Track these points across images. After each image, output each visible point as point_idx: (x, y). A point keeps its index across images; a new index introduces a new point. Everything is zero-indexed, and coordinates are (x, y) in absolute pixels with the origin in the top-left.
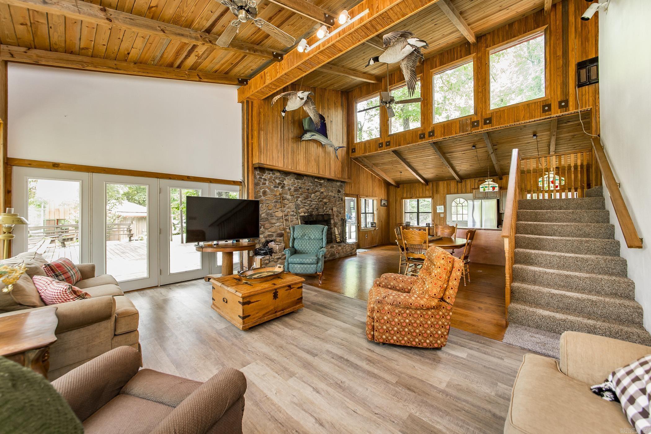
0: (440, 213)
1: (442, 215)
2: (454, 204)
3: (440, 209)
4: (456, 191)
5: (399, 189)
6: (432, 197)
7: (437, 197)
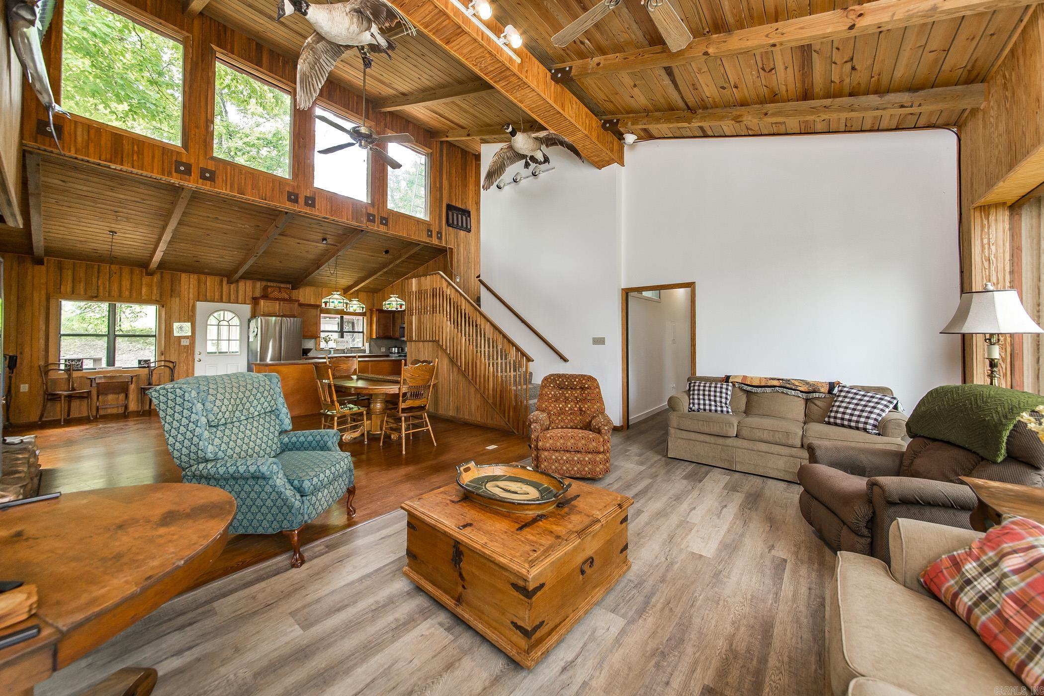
0: (180, 338)
1: (185, 342)
2: (212, 320)
3: (182, 329)
4: (217, 296)
5: (43, 268)
6: (161, 302)
7: (175, 303)
